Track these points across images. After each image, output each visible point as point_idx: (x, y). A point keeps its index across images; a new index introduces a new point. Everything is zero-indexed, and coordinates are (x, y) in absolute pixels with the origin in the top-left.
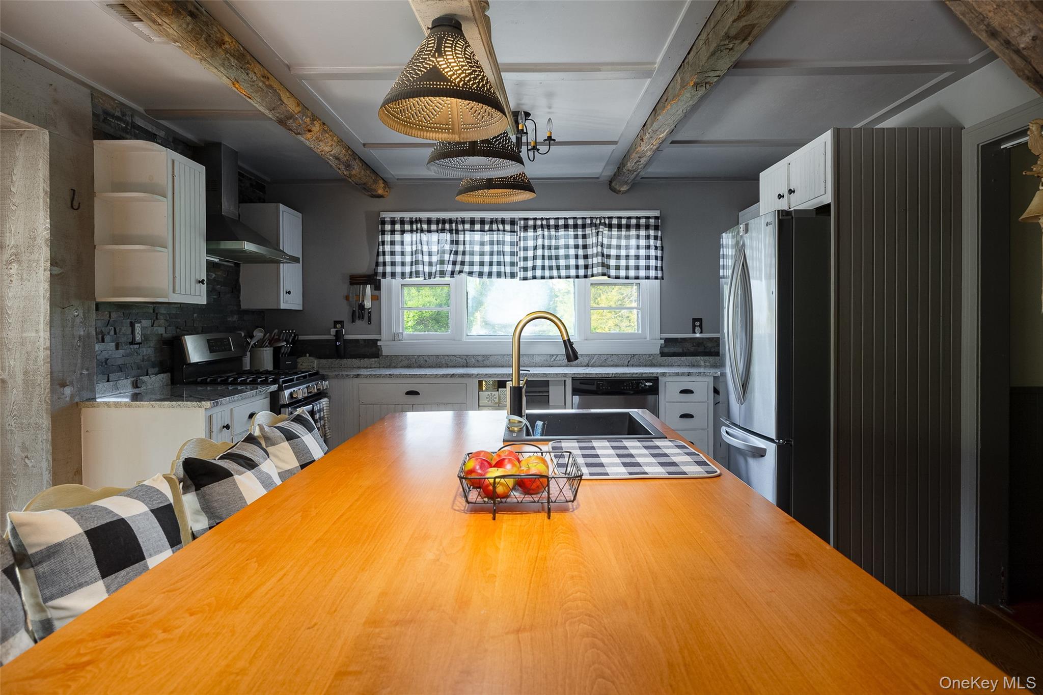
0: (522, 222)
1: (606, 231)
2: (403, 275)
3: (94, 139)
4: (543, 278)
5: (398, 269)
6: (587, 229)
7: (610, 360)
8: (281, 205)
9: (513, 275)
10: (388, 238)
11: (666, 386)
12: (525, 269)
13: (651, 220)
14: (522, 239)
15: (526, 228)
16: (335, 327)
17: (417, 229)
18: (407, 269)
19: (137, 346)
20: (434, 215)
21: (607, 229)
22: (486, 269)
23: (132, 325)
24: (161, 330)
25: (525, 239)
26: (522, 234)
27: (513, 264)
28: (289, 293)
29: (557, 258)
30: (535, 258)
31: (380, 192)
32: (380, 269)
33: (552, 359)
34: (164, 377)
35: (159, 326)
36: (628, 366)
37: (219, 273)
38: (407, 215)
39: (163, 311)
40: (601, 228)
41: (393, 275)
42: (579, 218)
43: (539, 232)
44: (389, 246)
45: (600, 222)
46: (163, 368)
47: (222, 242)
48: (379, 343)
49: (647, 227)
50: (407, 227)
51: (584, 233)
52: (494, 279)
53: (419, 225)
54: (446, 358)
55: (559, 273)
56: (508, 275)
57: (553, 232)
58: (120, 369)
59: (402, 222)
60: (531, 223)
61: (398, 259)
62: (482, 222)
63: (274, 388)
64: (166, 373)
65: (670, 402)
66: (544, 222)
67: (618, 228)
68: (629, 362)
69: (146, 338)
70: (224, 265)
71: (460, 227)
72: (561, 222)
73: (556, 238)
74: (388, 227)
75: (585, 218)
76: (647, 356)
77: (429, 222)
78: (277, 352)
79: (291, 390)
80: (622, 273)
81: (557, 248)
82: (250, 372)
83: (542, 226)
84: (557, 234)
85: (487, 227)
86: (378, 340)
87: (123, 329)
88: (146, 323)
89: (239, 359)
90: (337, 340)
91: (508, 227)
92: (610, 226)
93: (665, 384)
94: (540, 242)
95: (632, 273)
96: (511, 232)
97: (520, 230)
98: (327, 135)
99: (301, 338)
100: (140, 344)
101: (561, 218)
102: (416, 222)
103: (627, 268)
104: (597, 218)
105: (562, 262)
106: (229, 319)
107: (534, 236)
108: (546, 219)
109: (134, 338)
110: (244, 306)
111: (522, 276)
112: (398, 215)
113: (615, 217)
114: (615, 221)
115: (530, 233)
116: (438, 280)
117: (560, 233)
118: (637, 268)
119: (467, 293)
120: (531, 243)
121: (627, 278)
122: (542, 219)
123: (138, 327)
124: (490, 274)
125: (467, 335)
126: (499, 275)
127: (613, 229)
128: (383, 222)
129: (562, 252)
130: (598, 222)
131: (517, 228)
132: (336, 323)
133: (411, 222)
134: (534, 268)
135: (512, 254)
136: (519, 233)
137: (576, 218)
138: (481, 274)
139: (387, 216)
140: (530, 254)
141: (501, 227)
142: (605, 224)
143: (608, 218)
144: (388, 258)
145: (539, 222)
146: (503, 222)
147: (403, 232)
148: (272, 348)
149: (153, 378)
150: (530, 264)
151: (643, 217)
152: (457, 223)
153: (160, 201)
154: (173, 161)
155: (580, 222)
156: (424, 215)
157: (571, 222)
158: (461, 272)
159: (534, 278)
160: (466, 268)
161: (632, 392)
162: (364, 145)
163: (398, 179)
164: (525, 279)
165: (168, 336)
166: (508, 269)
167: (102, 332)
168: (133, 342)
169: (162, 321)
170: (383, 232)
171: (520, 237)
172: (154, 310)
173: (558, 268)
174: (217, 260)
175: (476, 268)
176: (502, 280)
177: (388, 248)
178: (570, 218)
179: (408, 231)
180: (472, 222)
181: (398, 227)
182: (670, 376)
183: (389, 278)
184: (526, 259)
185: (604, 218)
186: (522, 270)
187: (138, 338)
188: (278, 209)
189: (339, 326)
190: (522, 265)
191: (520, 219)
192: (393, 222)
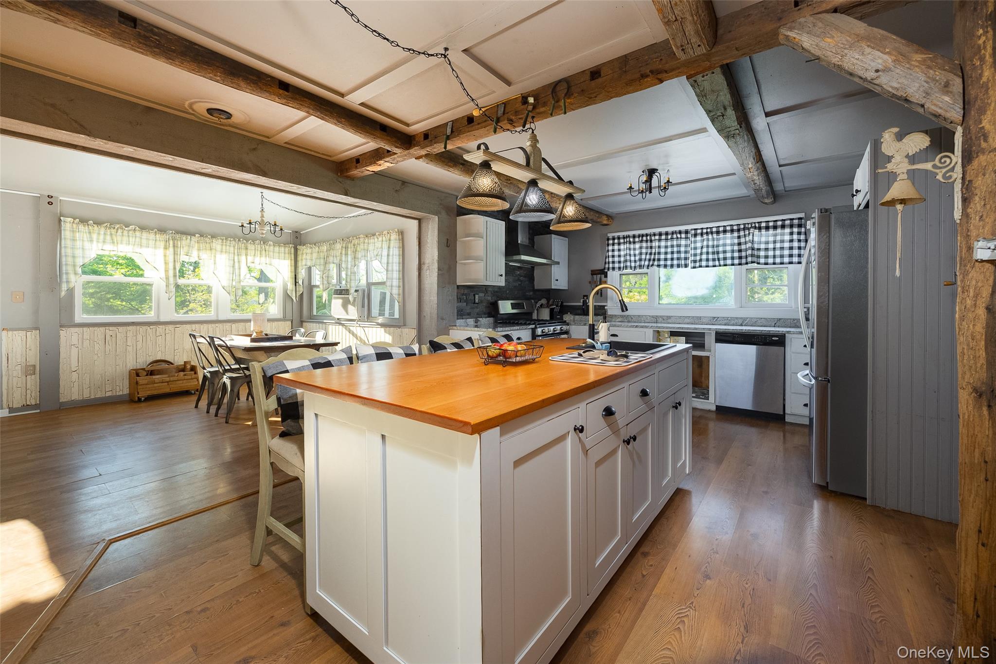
0: (693, 231)
1: (756, 232)
2: (619, 268)
3: (457, 216)
4: (707, 266)
5: (617, 265)
6: (741, 232)
7: (760, 322)
8: (553, 235)
9: (686, 266)
10: (610, 248)
11: (791, 341)
12: (695, 261)
13: (794, 221)
14: (693, 242)
15: (695, 235)
16: (584, 298)
17: (627, 241)
18: (622, 265)
19: (477, 305)
20: (637, 233)
21: (758, 230)
22: (669, 263)
23: (474, 295)
24: (489, 298)
25: (695, 242)
26: (693, 239)
27: (686, 259)
28: (557, 280)
29: (718, 253)
30: (701, 254)
31: (605, 222)
32: (607, 266)
33: (715, 320)
34: (491, 320)
35: (488, 296)
36: (774, 326)
37: (522, 271)
38: (621, 234)
39: (490, 289)
40: (752, 230)
41: (613, 269)
42: (735, 225)
43: (705, 237)
44: (611, 253)
45: (751, 226)
46: (490, 315)
47: (514, 256)
48: (606, 308)
49: (791, 226)
50: (622, 241)
51: (739, 235)
52: (675, 268)
53: (628, 239)
54: (644, 317)
55: (719, 263)
56: (683, 266)
57: (715, 236)
58: (469, 314)
59: (619, 238)
60: (699, 231)
61: (616, 259)
62: (667, 234)
63: (533, 326)
64: (491, 317)
65: (793, 353)
66: (709, 230)
67: (766, 229)
68: (775, 324)
69: (481, 302)
70: (524, 267)
71: (653, 238)
72: (721, 229)
73: (718, 240)
74: (611, 242)
75: (739, 225)
76: (792, 320)
77: (634, 237)
78: (552, 311)
79: (543, 329)
80: (771, 260)
81: (718, 246)
82: (535, 320)
83: (707, 233)
84: (718, 237)
85: (669, 237)
86: (605, 306)
87: (470, 298)
88: (482, 295)
89: (531, 314)
90: (583, 305)
91: (683, 236)
92: (760, 228)
93: (791, 339)
94: (705, 243)
95: (778, 260)
96: (686, 238)
97: (692, 237)
98: (555, 199)
99: (565, 304)
100: (478, 304)
101: (721, 226)
102: (627, 237)
103: (774, 257)
104: (748, 224)
105: (721, 256)
106: (527, 294)
107: (701, 240)
108: (710, 228)
109: (475, 301)
110: (536, 288)
111: (692, 266)
112: (616, 235)
113: (763, 222)
114: (763, 225)
115: (699, 238)
116: (638, 270)
117: (720, 236)
118: (782, 256)
119: (659, 278)
120: (699, 245)
121: (774, 264)
122: (707, 228)
123: (477, 297)
124: (672, 266)
125: (659, 304)
126: (678, 266)
127: (762, 230)
128: (608, 239)
129: (721, 249)
130: (750, 226)
131: (689, 235)
132: (584, 296)
133: (624, 238)
134: (701, 260)
135: (686, 252)
136: (691, 239)
137: (732, 225)
138: (665, 266)
139: (610, 235)
140: (699, 251)
141: (679, 236)
142: (755, 228)
143: (758, 223)
144: (611, 259)
145: (705, 231)
146: (680, 232)
147: (619, 244)
148: (549, 309)
149: (484, 319)
150: (698, 258)
151: (787, 220)
152: (650, 236)
153: (480, 240)
154: (487, 222)
155: (735, 228)
156: (631, 233)
157: (728, 228)
158: (652, 265)
159: (700, 266)
160: (656, 263)
161: (761, 343)
162: (581, 200)
163: (616, 214)
164: (694, 267)
165: (493, 301)
166: (683, 262)
167: (460, 298)
168: (474, 303)
169: (489, 293)
170: (608, 245)
171: (691, 241)
172: (485, 288)
173: (719, 259)
174: (519, 265)
175: (662, 263)
176: (680, 269)
177: (610, 254)
178: (728, 226)
179: (622, 243)
180: (660, 234)
181: (616, 241)
182: (794, 333)
183: (611, 270)
184: (695, 255)
185: (755, 223)
186: (693, 262)
187: (477, 301)
188: (551, 237)
189: (585, 298)
190: (693, 259)
191: (692, 230)
192: (614, 239)
